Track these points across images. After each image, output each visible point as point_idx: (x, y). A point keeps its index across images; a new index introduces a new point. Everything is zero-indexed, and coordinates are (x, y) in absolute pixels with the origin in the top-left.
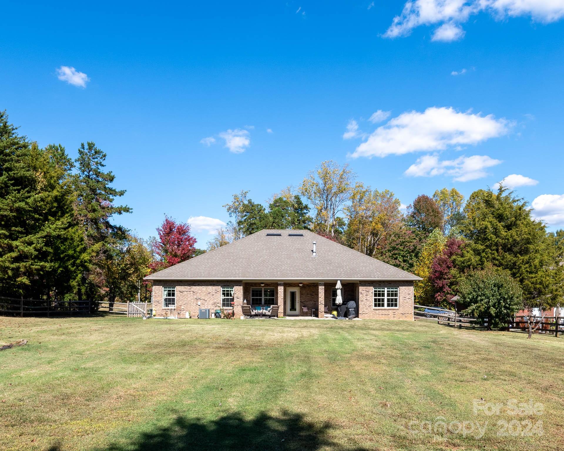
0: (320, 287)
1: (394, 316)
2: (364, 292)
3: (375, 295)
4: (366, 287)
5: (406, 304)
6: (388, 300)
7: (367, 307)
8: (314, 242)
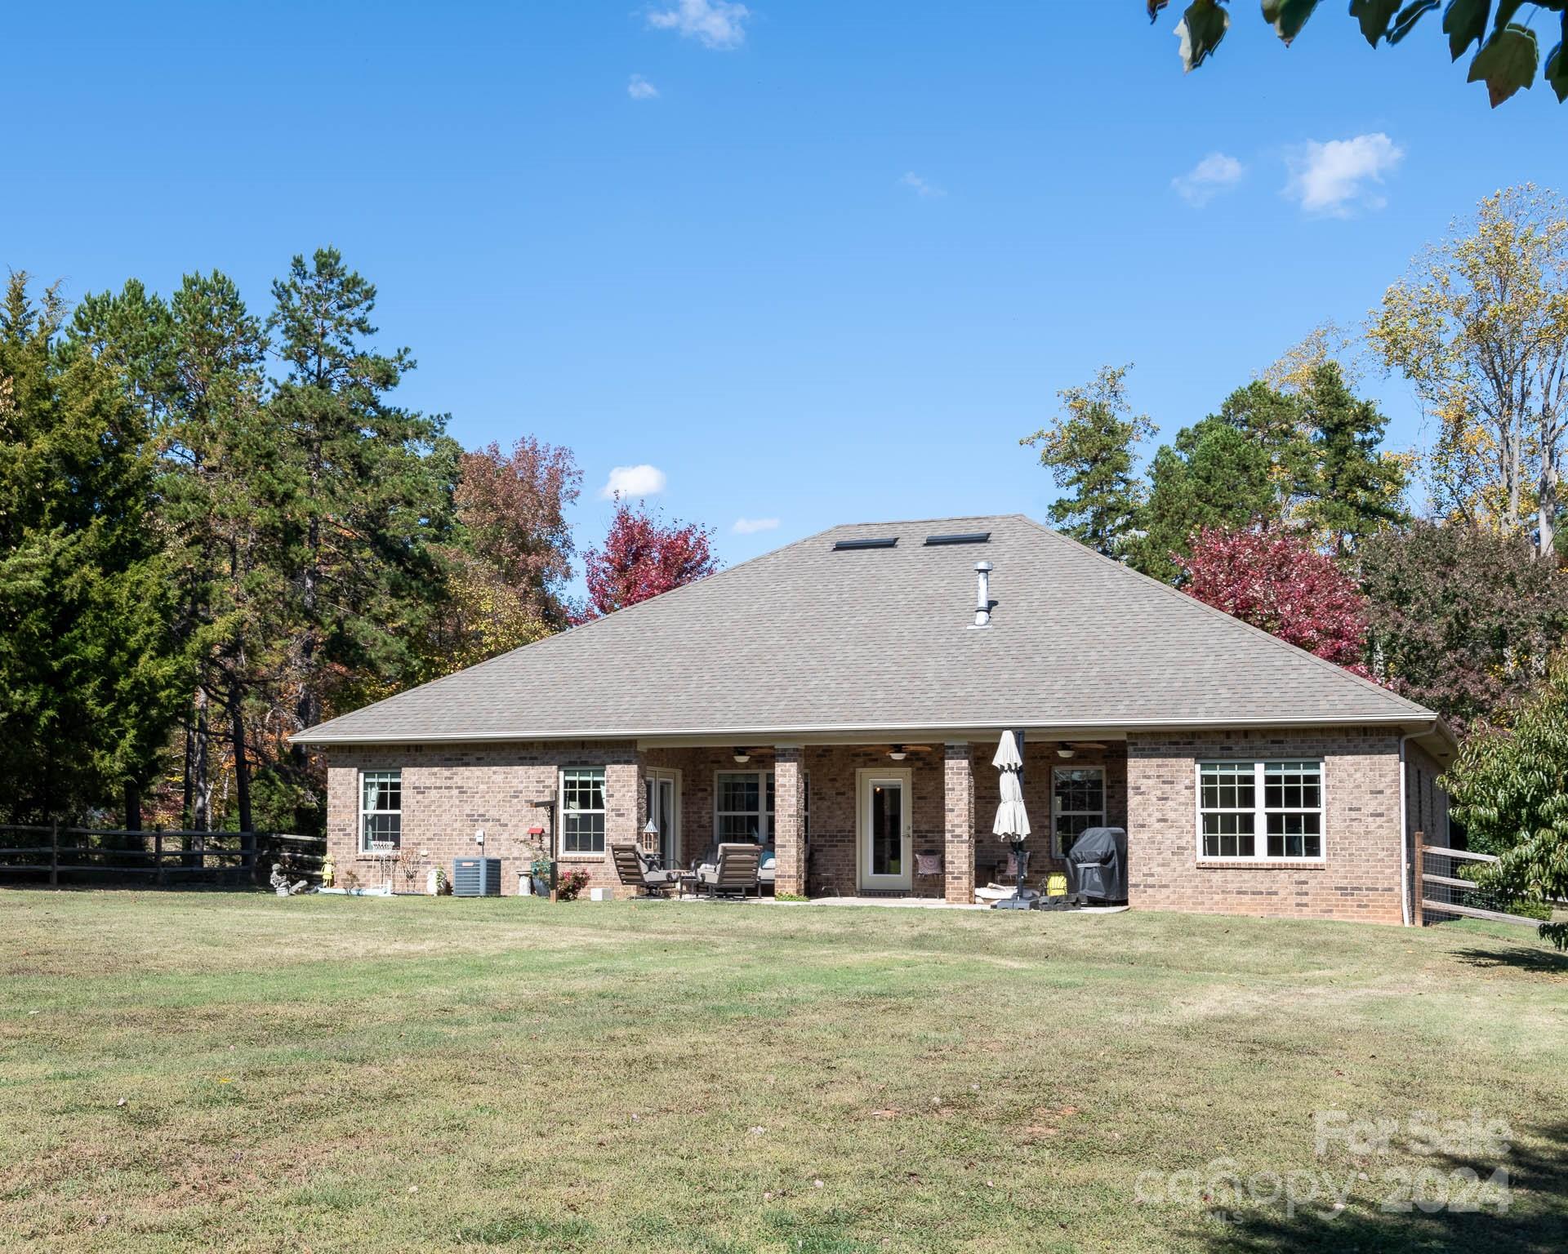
0: (949, 763)
1: (1299, 899)
2: (1150, 782)
3: (1209, 798)
4: (1159, 761)
5: (1363, 843)
6: (1274, 822)
7: (1168, 855)
8: (982, 565)
